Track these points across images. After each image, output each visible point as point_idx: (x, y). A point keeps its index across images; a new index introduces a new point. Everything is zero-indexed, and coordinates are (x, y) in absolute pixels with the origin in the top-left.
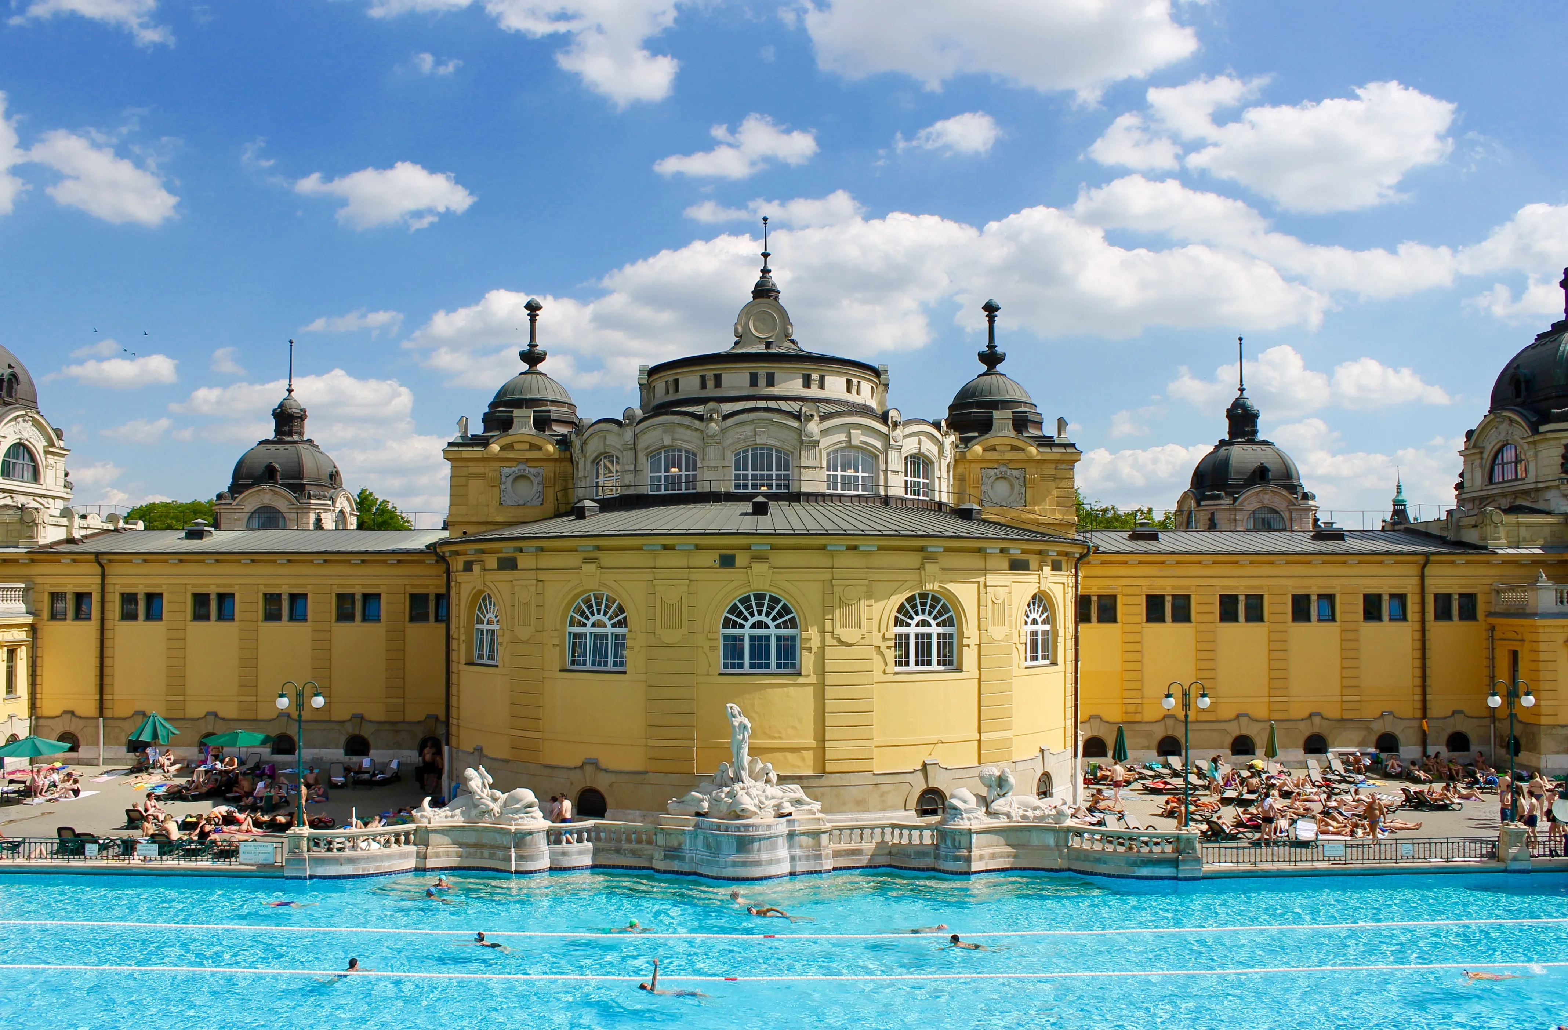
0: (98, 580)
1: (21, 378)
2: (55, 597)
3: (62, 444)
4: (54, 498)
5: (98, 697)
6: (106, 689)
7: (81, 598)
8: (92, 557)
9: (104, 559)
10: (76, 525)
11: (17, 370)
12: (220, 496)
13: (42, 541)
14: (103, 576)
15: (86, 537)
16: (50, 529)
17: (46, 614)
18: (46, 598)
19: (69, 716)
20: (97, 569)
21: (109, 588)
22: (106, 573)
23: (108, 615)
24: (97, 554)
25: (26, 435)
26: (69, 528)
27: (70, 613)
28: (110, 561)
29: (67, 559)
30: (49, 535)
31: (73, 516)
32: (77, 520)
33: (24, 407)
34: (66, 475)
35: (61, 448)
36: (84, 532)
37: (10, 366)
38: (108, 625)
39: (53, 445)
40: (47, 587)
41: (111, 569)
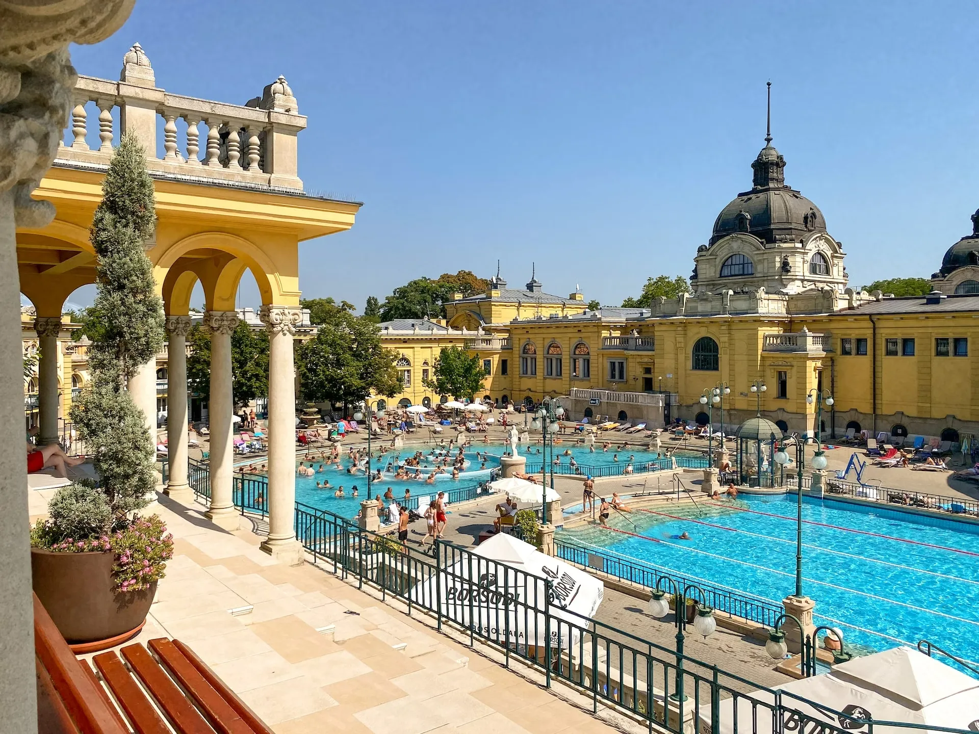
0: (871, 331)
1: (817, 214)
2: (844, 341)
3: (841, 250)
4: (838, 283)
5: (872, 401)
6: (878, 397)
7: (860, 342)
8: (868, 317)
9: (875, 318)
10: (854, 299)
11: (815, 211)
12: (934, 276)
13: (835, 309)
14: (874, 329)
15: (860, 305)
16: (839, 301)
17: (839, 351)
18: (839, 342)
19: (854, 412)
20: (871, 325)
21: (878, 336)
22: (876, 326)
23: (878, 352)
24: (870, 315)
25: (822, 248)
26: (850, 301)
27: (854, 351)
28: (879, 319)
29: (851, 319)
30: (840, 305)
31: (852, 293)
32: (855, 296)
33: (820, 232)
34: (844, 269)
35: (841, 254)
36: (858, 303)
37: (811, 209)
38: (878, 358)
39: (836, 252)
40: (839, 335)
41: (879, 324)
